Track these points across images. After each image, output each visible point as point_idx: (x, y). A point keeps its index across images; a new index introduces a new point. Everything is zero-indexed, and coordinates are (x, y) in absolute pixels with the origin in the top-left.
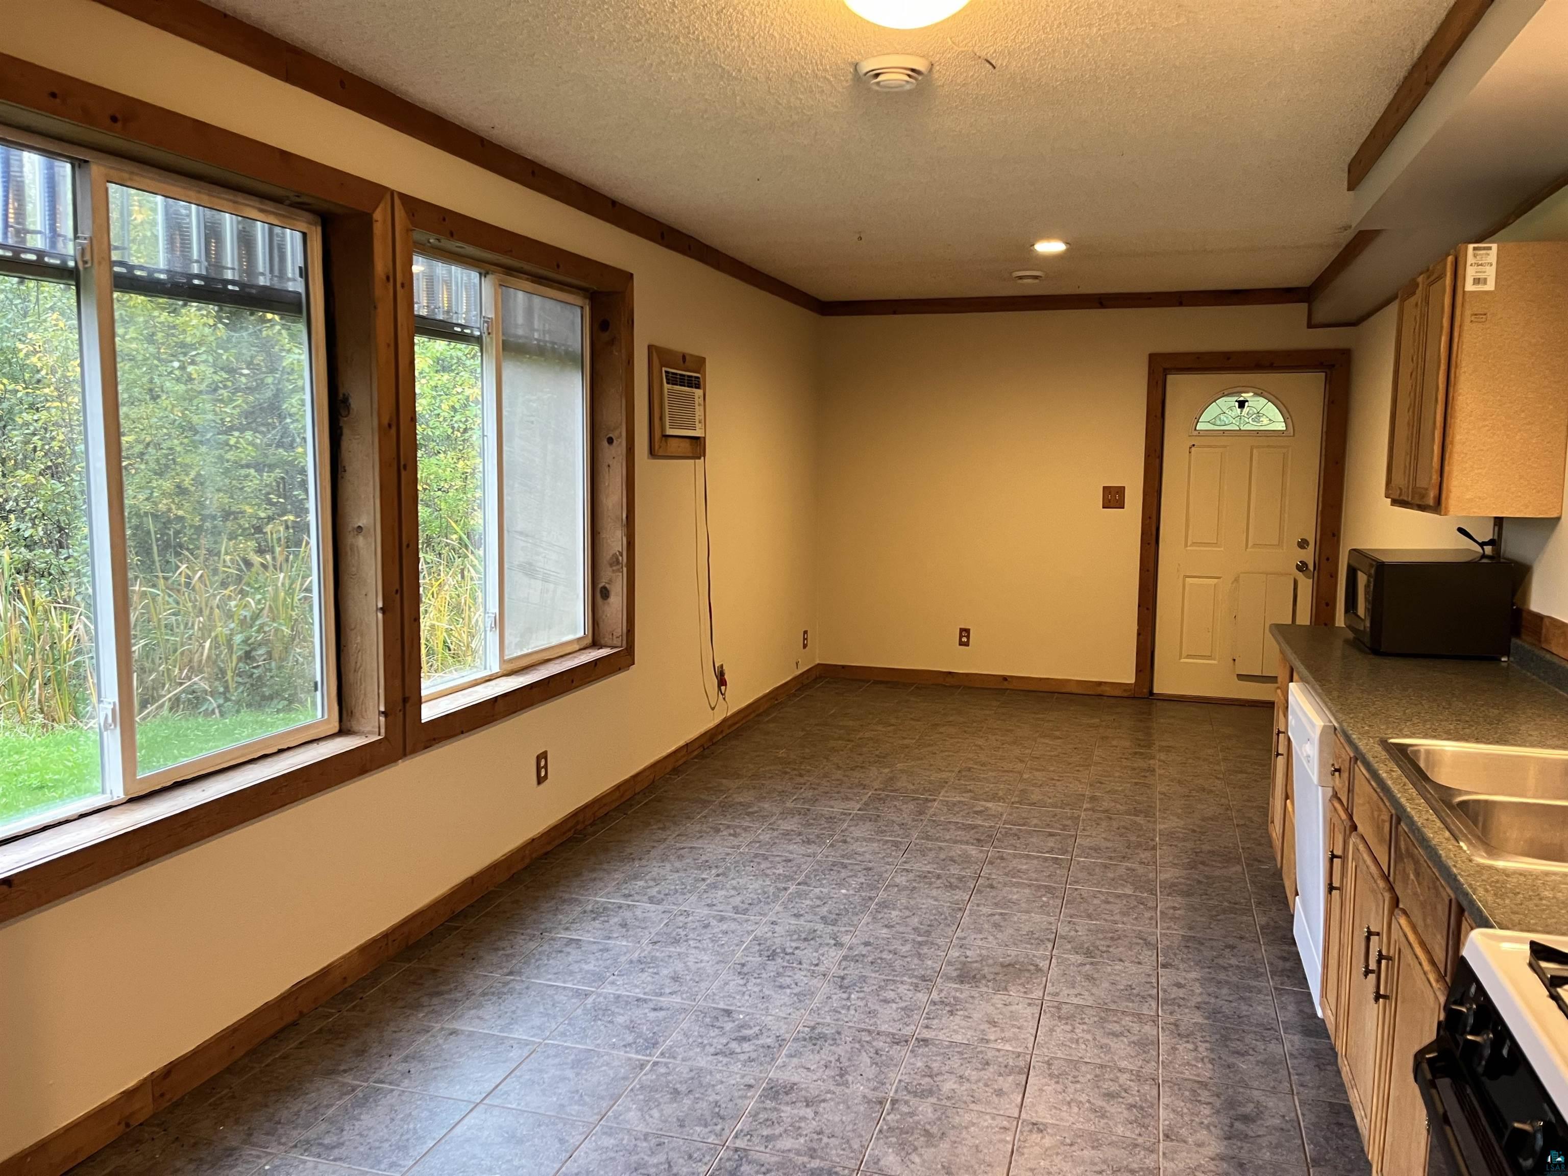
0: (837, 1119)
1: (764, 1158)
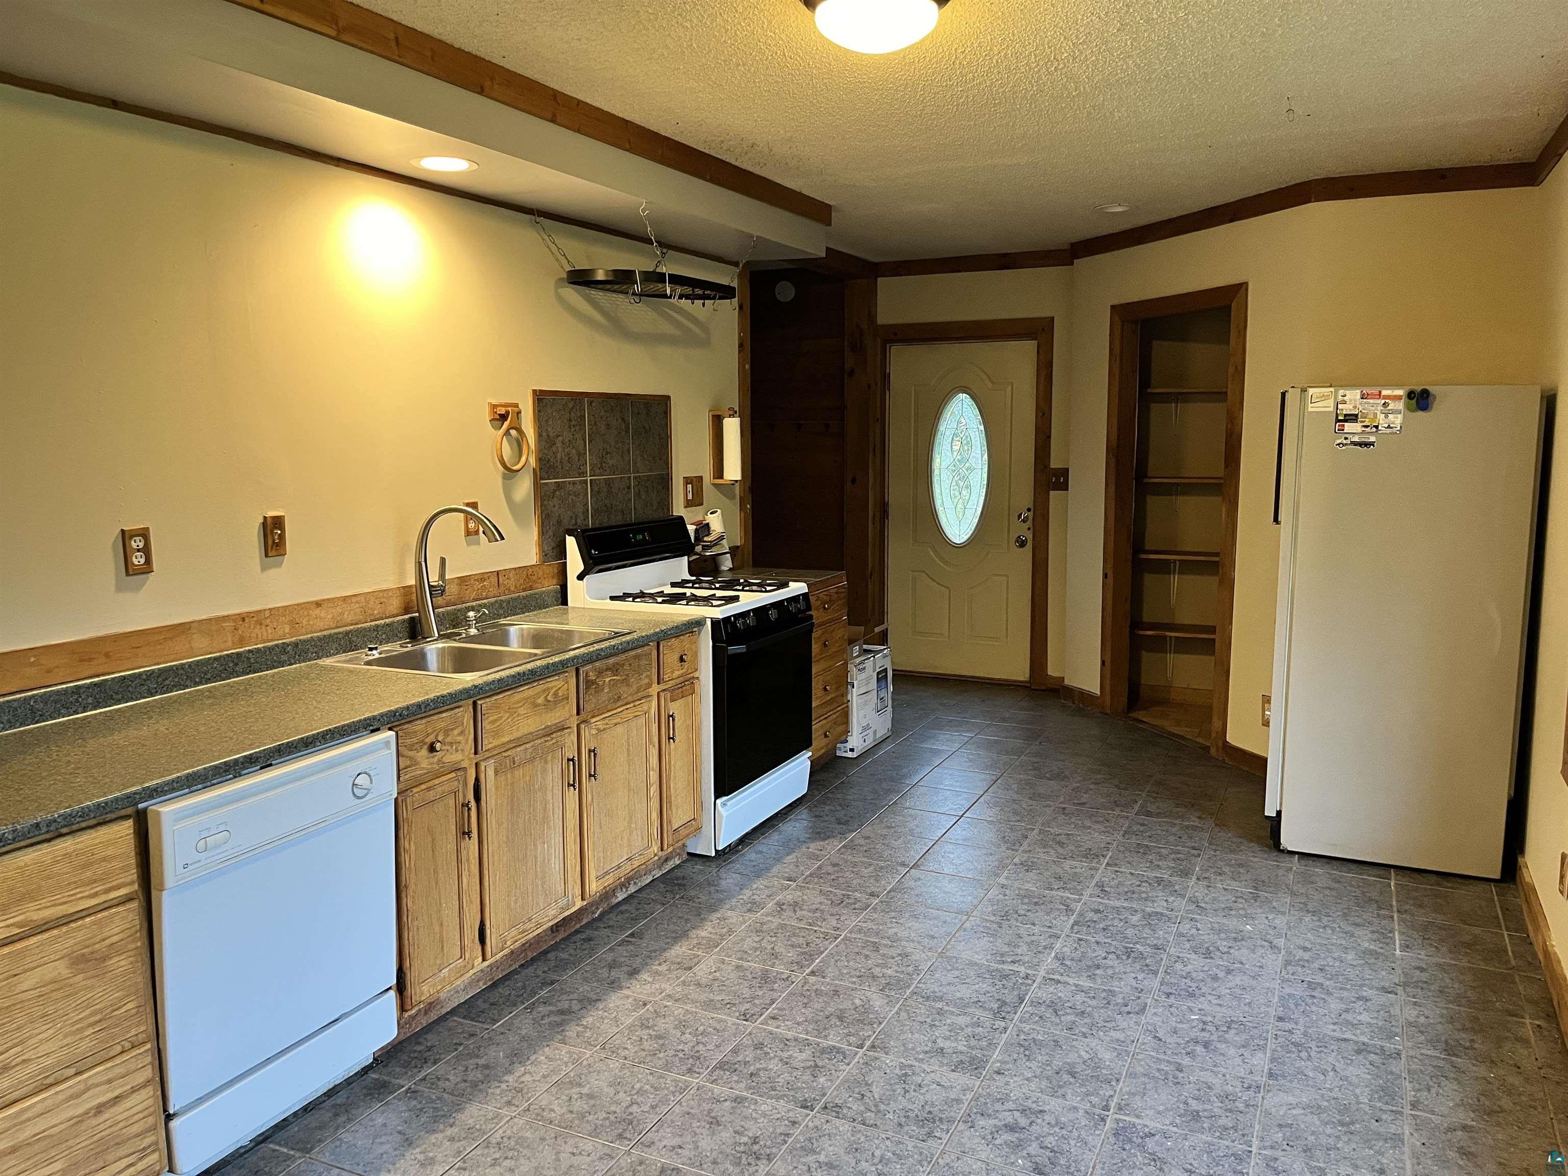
0: (916, 1036)
1: (979, 1012)
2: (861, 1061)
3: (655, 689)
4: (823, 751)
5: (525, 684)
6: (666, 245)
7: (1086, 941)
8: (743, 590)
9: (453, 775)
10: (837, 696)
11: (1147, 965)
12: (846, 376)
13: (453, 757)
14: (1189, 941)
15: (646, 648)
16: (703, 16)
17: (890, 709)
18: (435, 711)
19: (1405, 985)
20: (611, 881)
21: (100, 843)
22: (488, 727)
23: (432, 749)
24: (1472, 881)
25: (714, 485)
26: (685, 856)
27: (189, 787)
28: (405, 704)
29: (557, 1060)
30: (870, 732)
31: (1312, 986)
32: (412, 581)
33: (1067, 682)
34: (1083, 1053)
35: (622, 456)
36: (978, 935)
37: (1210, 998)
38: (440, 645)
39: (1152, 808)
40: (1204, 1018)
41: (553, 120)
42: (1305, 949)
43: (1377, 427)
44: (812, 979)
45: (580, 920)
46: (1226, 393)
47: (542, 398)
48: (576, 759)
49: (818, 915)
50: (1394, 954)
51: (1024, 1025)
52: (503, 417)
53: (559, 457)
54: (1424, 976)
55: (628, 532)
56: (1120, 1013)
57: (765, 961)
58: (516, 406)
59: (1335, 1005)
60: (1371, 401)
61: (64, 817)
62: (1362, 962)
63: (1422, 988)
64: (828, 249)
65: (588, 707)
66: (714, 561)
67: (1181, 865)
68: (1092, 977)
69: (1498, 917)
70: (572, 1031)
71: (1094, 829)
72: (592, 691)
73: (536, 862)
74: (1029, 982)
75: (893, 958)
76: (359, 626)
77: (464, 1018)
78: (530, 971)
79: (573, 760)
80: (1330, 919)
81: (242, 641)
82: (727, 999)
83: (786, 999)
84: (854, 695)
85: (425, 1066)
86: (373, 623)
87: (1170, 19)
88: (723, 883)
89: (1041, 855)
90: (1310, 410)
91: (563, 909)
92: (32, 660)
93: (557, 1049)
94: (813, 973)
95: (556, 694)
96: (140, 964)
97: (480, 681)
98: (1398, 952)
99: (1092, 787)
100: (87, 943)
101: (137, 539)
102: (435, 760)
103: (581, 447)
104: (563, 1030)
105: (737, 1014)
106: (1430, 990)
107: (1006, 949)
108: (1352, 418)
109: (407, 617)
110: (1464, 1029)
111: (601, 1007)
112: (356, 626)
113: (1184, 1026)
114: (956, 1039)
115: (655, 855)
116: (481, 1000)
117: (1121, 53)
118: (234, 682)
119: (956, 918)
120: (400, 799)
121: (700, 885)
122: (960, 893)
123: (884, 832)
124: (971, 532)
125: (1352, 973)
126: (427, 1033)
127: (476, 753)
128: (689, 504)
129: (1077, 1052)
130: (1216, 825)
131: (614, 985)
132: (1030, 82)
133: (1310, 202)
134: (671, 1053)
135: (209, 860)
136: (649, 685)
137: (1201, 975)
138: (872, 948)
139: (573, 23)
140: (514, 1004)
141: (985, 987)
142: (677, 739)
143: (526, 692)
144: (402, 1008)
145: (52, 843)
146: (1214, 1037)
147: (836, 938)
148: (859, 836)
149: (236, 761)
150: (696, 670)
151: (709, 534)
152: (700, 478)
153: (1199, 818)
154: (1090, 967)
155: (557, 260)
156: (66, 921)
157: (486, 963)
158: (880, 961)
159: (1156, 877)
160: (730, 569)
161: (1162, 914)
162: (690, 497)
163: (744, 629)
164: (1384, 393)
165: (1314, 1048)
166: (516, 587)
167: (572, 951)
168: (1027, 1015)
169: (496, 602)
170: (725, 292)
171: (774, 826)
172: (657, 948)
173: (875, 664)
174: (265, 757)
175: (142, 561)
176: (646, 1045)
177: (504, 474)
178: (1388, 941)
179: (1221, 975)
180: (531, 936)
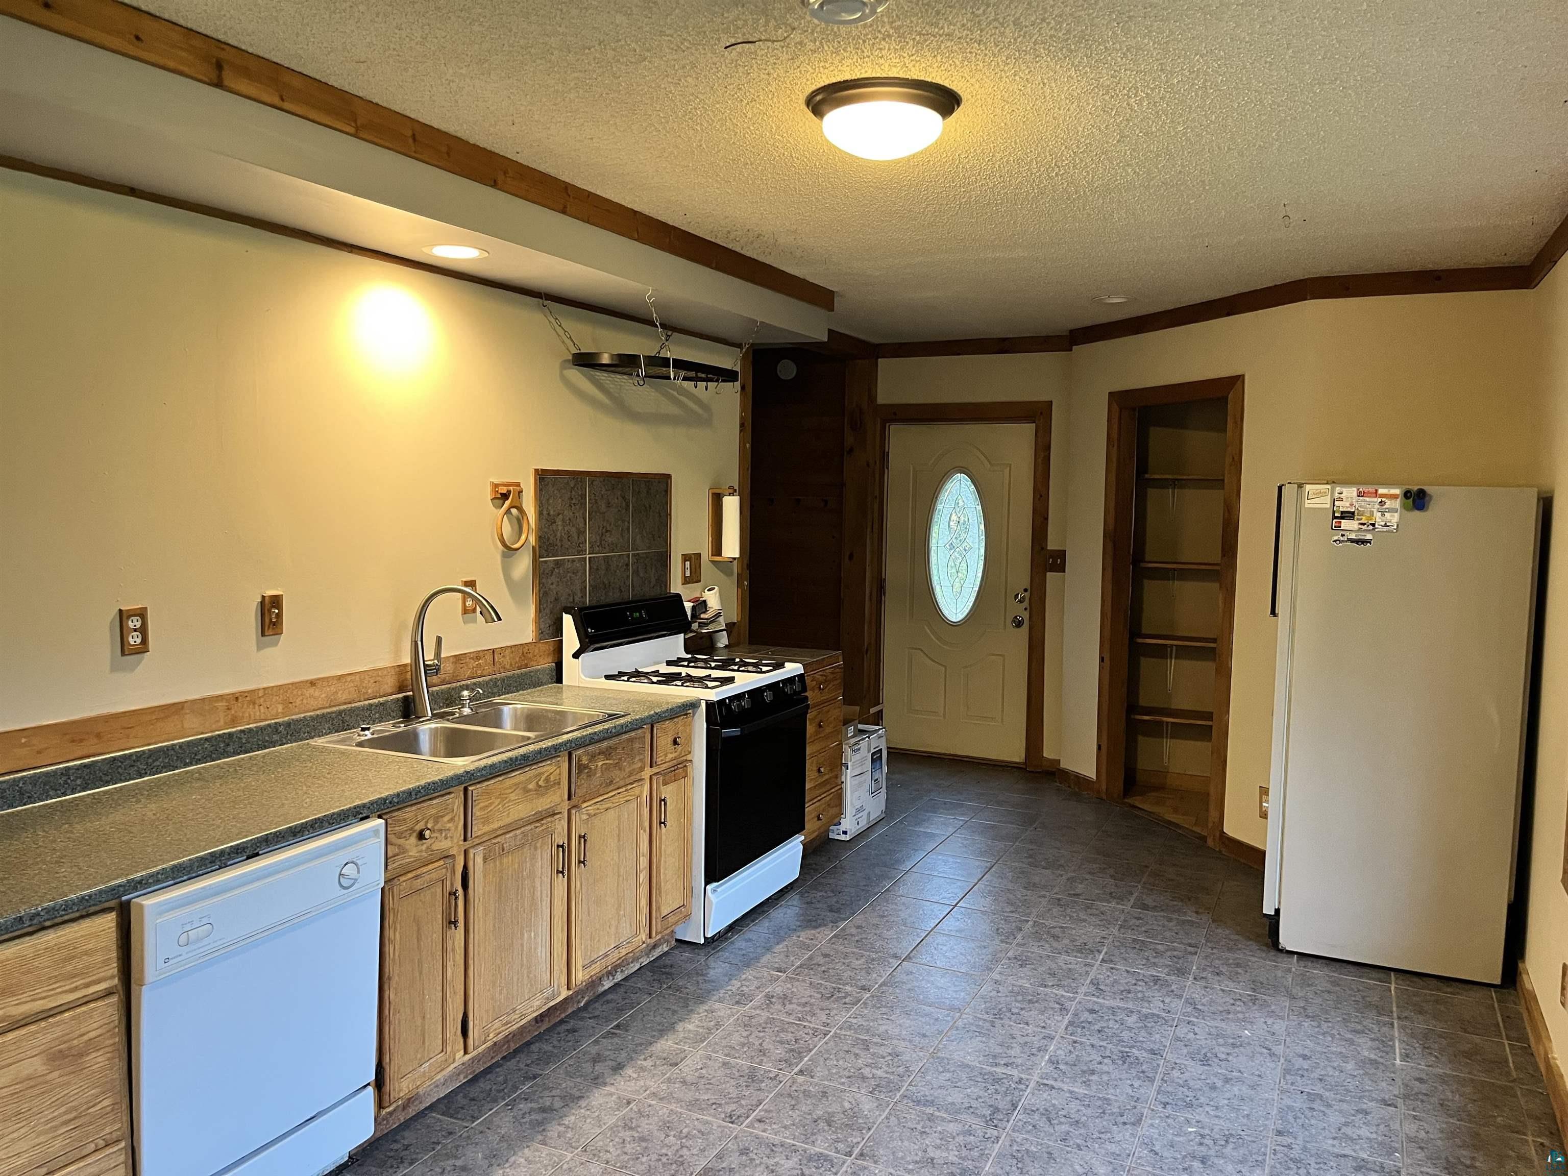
1: (970, 1119)
2: (850, 1171)
3: (648, 772)
4: (816, 834)
5: (517, 770)
6: (670, 328)
7: (1081, 1043)
8: (738, 670)
9: (442, 862)
10: (830, 778)
11: (1143, 1072)
12: (845, 453)
13: (442, 844)
14: (1186, 1046)
15: (640, 731)
16: (713, 121)
17: (884, 790)
18: (426, 798)
19: (1406, 1097)
20: (598, 970)
21: (82, 936)
22: (478, 814)
23: (421, 836)
24: (1470, 986)
25: (713, 562)
26: (674, 943)
27: (173, 879)
28: (395, 791)
29: (536, 1163)
30: (864, 814)
31: (1312, 1097)
32: (407, 659)
33: (1063, 765)
34: (1077, 1167)
35: (622, 534)
36: (970, 1034)
37: (1208, 1109)
38: (433, 726)
39: (1149, 901)
40: (1202, 1132)
41: (564, 211)
42: (1305, 1057)
43: (1373, 525)
44: (801, 1079)
45: (565, 1010)
46: (1223, 480)
47: (543, 477)
48: (566, 845)
49: (807, 1009)
50: (1394, 1065)
51: (1017, 1134)
52: (505, 497)
53: (559, 535)
54: (1424, 1088)
55: (627, 609)
56: (1116, 1124)
57: (752, 1057)
58: (518, 485)
59: (1335, 1119)
60: (1368, 499)
61: (47, 910)
62: (1361, 1072)
63: (1422, 1101)
64: (830, 331)
65: (580, 792)
66: (711, 638)
67: (1177, 963)
68: (1087, 1083)
69: (1498, 1024)
70: (554, 1130)
71: (1089, 923)
72: (584, 776)
73: (522, 950)
74: (1023, 1087)
75: (884, 1058)
76: (353, 705)
77: (443, 1114)
78: (512, 1064)
79: (562, 846)
80: (1330, 1024)
81: (234, 721)
82: (713, 1098)
83: (773, 1100)
84: (849, 777)
85: (401, 1166)
86: (367, 702)
87: (1169, 132)
88: (712, 972)
89: (1035, 949)
90: (1307, 506)
91: (549, 999)
92: (23, 740)
93: (537, 1150)
94: (801, 1072)
95: (547, 780)
96: (117, 1060)
97: (471, 768)
98: (1398, 1062)
99: (1088, 876)
100: (66, 1038)
101: (135, 619)
102: (424, 847)
103: (581, 525)
104: (544, 1130)
105: (723, 1116)
106: (1430, 1104)
107: (999, 1050)
108: (1348, 515)
109: (401, 695)
110: (1464, 1146)
111: (583, 1106)
112: (349, 706)
113: (1181, 1139)
114: (947, 1149)
115: (644, 943)
116: (461, 1095)
117: (1121, 162)
118: (224, 763)
119: (948, 1015)
120: (387, 888)
121: (689, 975)
122: (953, 988)
123: (876, 921)
124: (967, 611)
125: (1352, 1084)
126: (404, 1130)
127: (465, 840)
128: (686, 581)
129: (1072, 1166)
130: (1214, 921)
131: (597, 1081)
132: (1031, 185)
133: (1305, 299)
134: (654, 1157)
135: (190, 955)
136: (642, 769)
137: (1198, 1084)
138: (861, 1046)
139: (586, 124)
140: (495, 1101)
141: (976, 1091)
142: (668, 824)
143: (517, 777)
144: (380, 1105)
145: (35, 936)
146: (1212, 1152)
147: (825, 1035)
148: (851, 924)
149: (222, 852)
150: (690, 752)
151: (705, 611)
152: (699, 556)
153: (1197, 913)
154: (1084, 1072)
155: (563, 342)
156: (43, 1016)
157: (468, 1057)
158: (870, 1061)
159: (1153, 976)
160: (726, 646)
161: (1158, 1016)
162: (688, 574)
163: (739, 712)
164: (1381, 491)
165: (1313, 1165)
166: (511, 665)
167: (555, 1043)
168: (1020, 1124)
169: (491, 680)
170: (728, 376)
171: (764, 912)
172: (643, 1041)
173: (869, 745)
174: (251, 846)
175: (139, 641)
176: (629, 1148)
177: (503, 552)
178: (1388, 1049)
179: (1219, 1084)
180: (515, 1027)
